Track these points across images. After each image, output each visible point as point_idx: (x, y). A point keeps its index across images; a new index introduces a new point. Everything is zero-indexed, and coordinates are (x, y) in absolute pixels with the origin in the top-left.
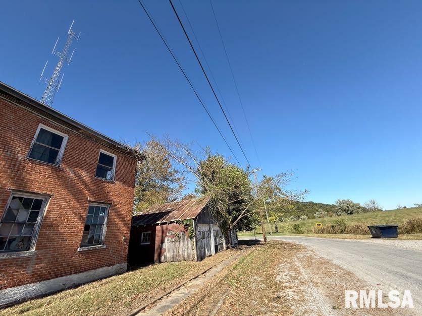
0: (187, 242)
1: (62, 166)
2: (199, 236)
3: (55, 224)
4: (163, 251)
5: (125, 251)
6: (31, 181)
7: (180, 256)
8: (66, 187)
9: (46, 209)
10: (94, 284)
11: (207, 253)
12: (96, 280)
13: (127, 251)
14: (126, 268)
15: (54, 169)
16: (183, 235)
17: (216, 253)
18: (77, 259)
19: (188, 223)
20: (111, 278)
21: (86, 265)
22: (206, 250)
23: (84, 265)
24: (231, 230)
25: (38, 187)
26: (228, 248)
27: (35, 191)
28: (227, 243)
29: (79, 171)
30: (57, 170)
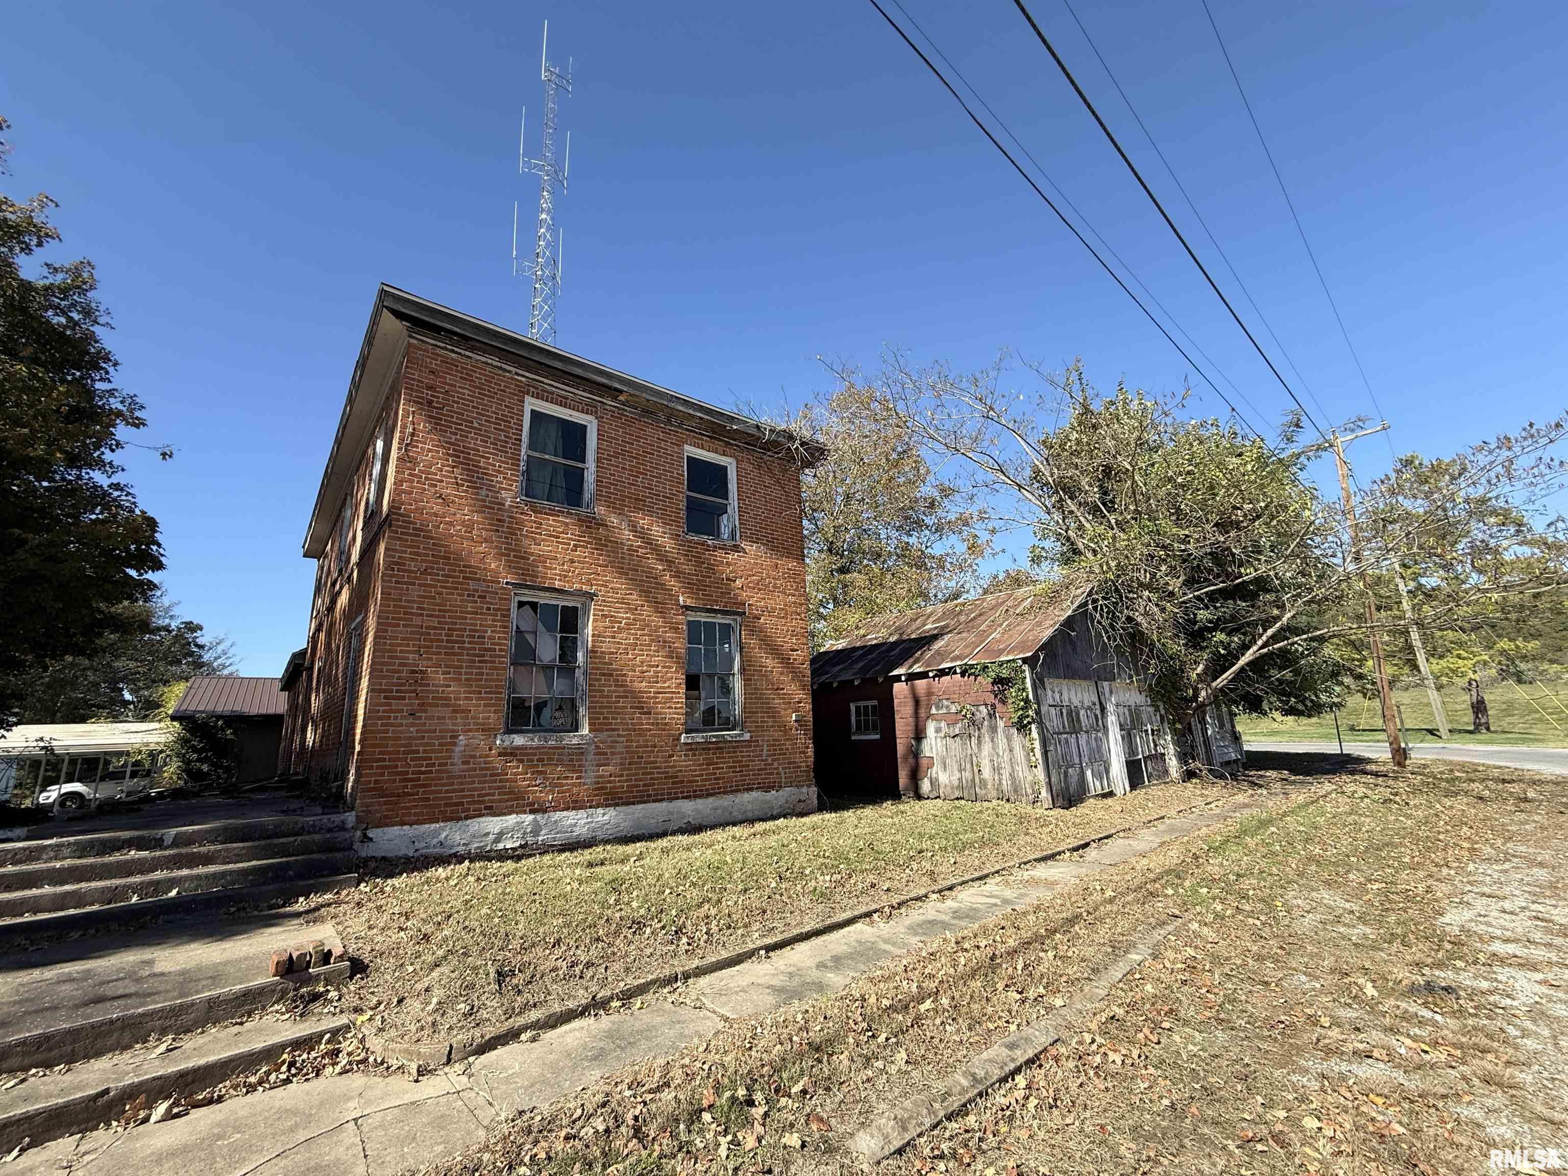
0: (1009, 739)
1: (600, 510)
2: (1054, 721)
3: (617, 670)
4: (924, 762)
5: (804, 753)
6: (542, 559)
7: (983, 783)
8: (622, 572)
9: (589, 630)
10: (736, 830)
11: (1094, 785)
12: (741, 822)
13: (810, 752)
14: (816, 802)
15: (583, 521)
16: (992, 716)
17: (1133, 787)
18: (681, 762)
19: (1005, 673)
20: (777, 822)
21: (706, 780)
22: (1089, 773)
23: (702, 780)
24: (1203, 705)
25: (560, 575)
26: (1190, 775)
27: (557, 584)
28: (1183, 757)
29: (644, 522)
30: (591, 524)
